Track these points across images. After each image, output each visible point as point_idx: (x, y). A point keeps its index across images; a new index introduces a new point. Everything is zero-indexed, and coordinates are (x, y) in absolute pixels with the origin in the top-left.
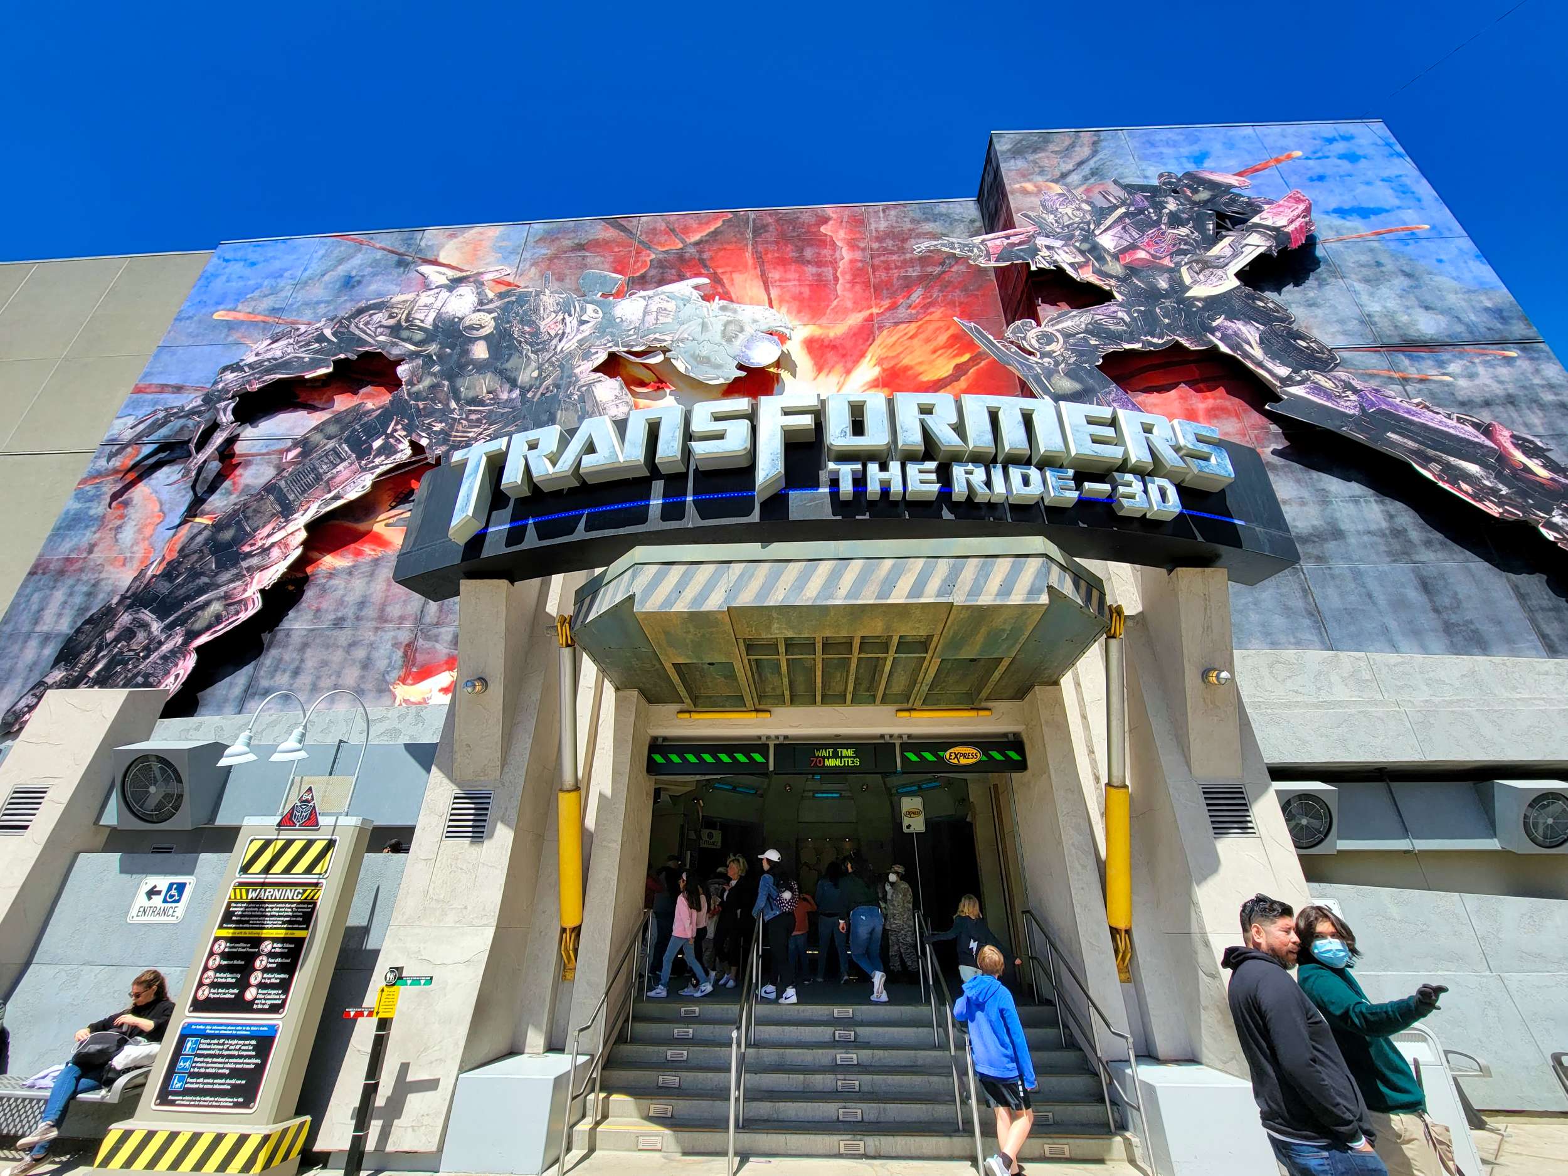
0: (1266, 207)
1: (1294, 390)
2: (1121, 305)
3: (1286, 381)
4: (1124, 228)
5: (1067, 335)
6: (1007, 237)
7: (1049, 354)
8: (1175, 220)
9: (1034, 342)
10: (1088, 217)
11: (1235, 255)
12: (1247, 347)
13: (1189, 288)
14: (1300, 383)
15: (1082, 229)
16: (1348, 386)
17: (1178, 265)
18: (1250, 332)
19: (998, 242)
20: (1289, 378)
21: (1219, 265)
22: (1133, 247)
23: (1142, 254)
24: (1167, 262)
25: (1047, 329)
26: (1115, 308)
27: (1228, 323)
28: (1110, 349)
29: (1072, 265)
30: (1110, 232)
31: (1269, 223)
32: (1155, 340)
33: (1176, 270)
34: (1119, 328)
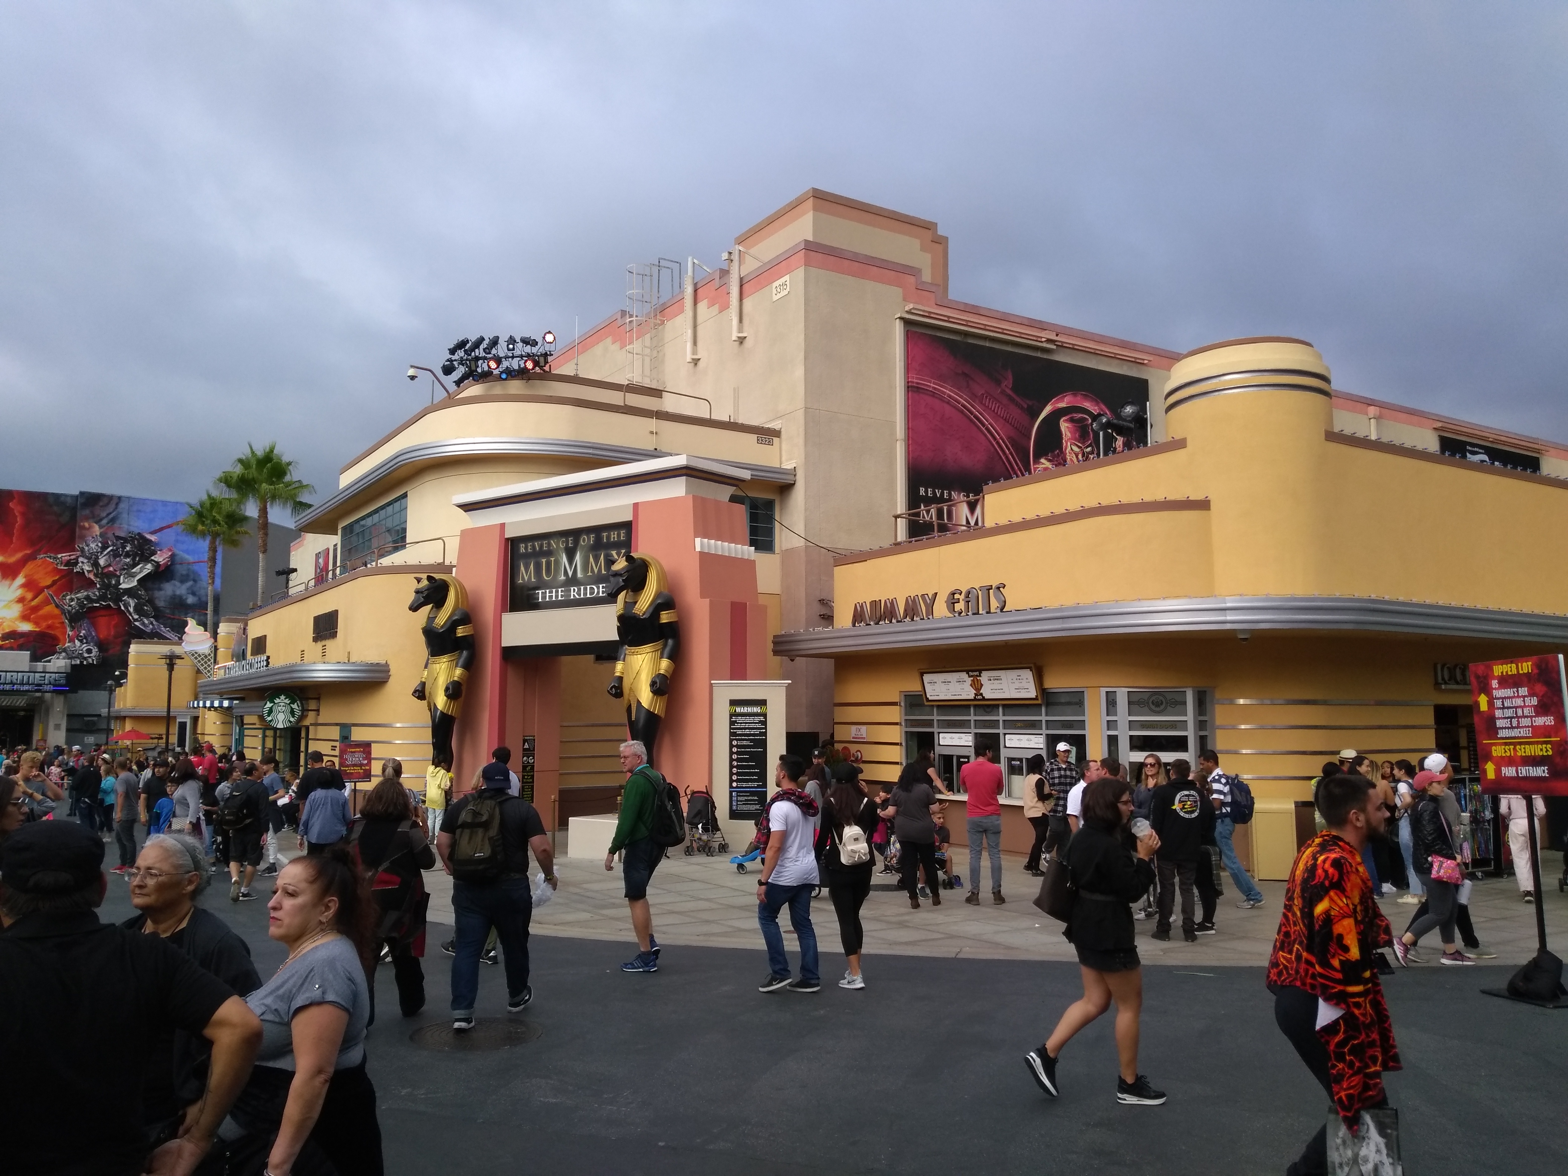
0: (159, 552)
1: (137, 623)
2: (97, 589)
3: (136, 620)
4: (109, 556)
5: (78, 599)
6: (70, 556)
7: (70, 606)
8: (127, 555)
9: (67, 601)
10: (99, 550)
11: (140, 573)
12: (129, 608)
13: (120, 584)
14: (139, 621)
15: (95, 555)
16: (152, 623)
17: (121, 575)
18: (132, 603)
19: (66, 558)
20: (137, 619)
21: (133, 576)
22: (109, 565)
23: (111, 569)
24: (118, 573)
25: (73, 597)
26: (95, 590)
27: (128, 599)
28: (90, 605)
29: (87, 571)
30: (104, 558)
31: (156, 560)
32: (104, 603)
33: (119, 577)
34: (96, 598)
